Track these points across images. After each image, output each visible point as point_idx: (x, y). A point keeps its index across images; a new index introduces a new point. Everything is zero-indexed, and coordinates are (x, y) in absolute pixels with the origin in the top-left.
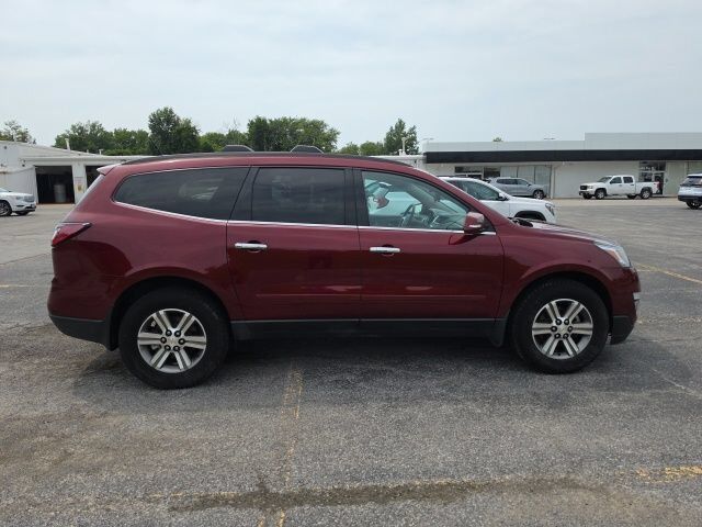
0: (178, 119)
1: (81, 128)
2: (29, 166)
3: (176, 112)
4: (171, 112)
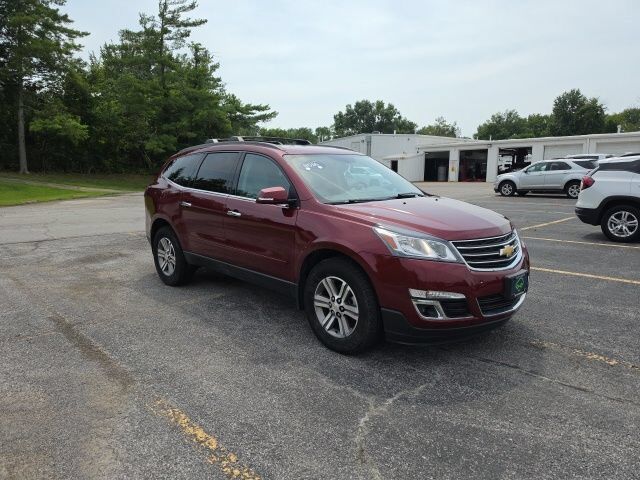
0: (585, 99)
1: (500, 117)
2: (422, 152)
3: (582, 93)
4: (578, 93)
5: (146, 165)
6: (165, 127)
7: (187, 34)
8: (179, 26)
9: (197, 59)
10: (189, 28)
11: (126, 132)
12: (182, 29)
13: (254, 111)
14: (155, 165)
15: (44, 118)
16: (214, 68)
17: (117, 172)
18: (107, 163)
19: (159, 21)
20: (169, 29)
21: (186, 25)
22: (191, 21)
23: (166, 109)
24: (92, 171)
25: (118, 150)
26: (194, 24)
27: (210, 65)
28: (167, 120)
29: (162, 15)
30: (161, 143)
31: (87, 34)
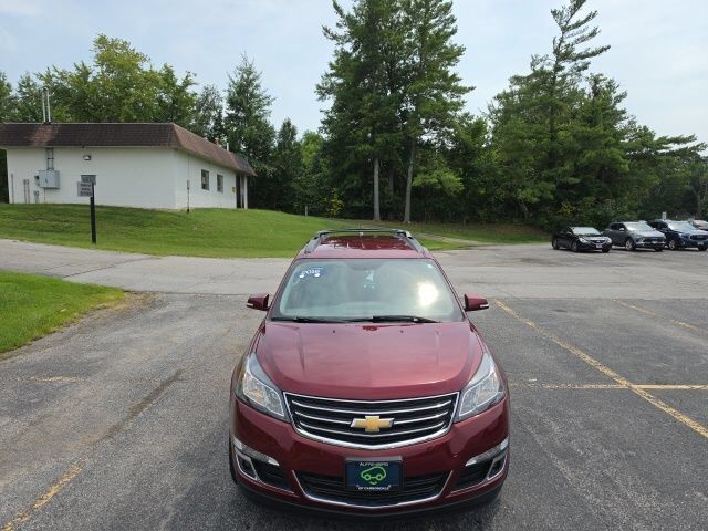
5: (521, 215)
6: (545, 173)
7: (585, 67)
8: (575, 60)
9: (596, 92)
10: (587, 60)
11: (504, 181)
12: (580, 63)
13: (671, 145)
14: (531, 215)
15: (425, 173)
16: (619, 99)
17: (489, 223)
18: (481, 213)
19: (553, 58)
20: (563, 65)
21: (583, 57)
22: (589, 52)
23: (552, 154)
24: (467, 221)
25: (493, 200)
26: (593, 54)
27: (613, 96)
28: (551, 165)
29: (556, 52)
30: (536, 191)
31: (472, 89)
